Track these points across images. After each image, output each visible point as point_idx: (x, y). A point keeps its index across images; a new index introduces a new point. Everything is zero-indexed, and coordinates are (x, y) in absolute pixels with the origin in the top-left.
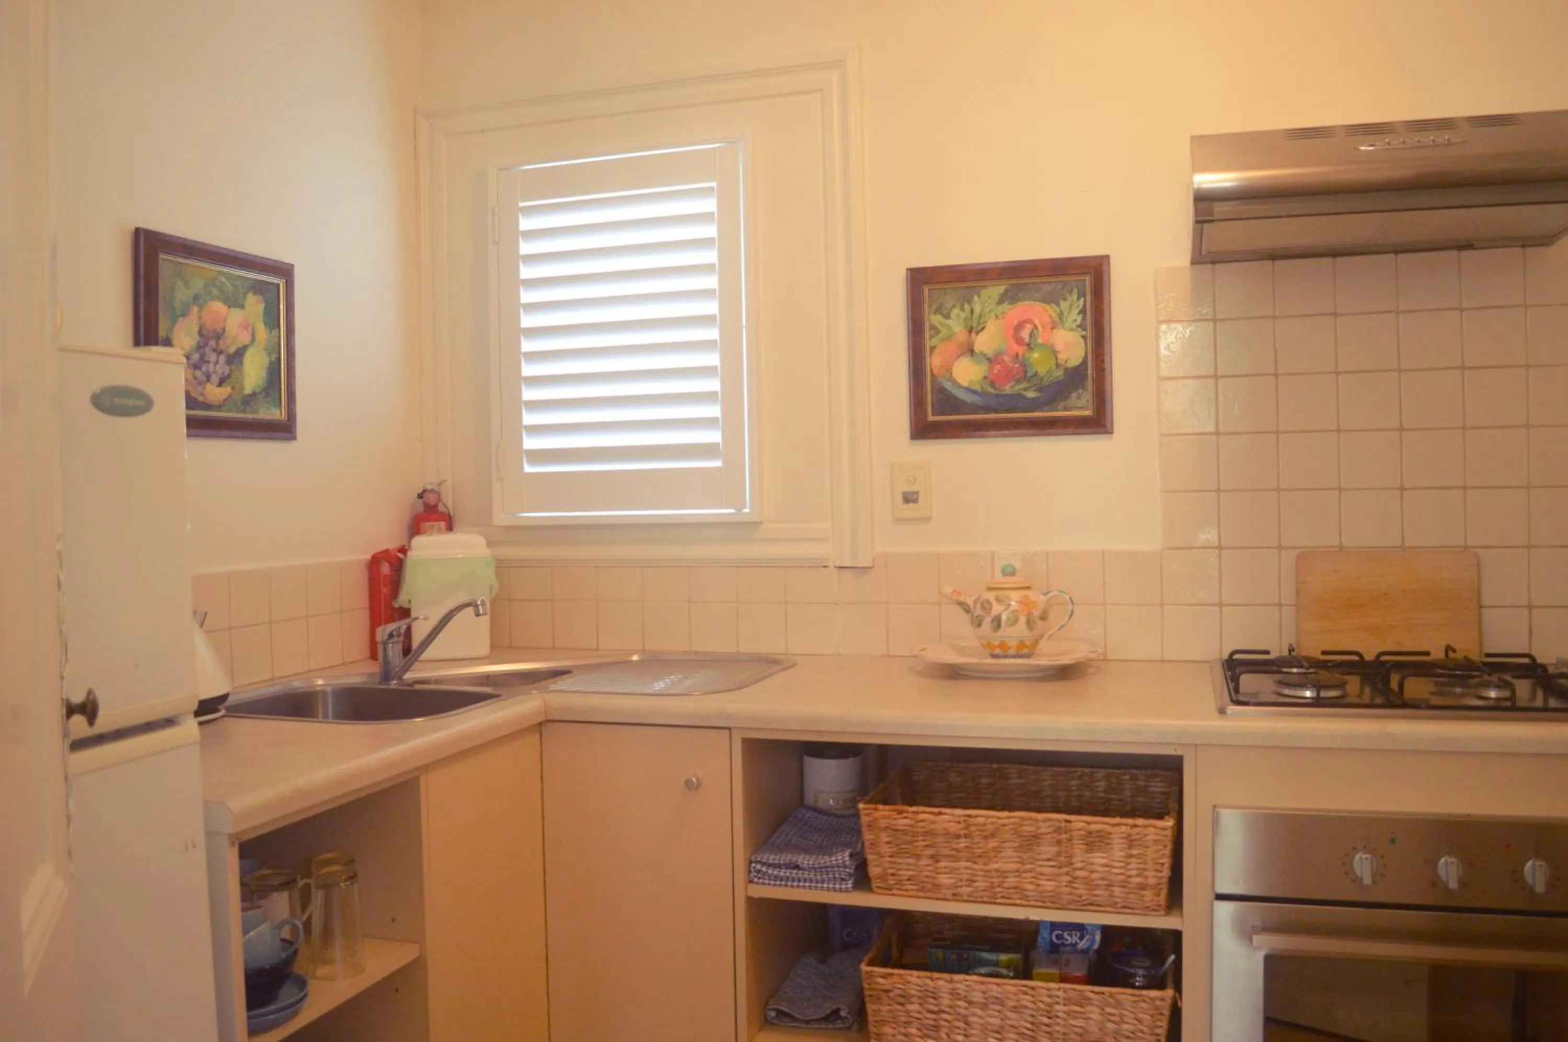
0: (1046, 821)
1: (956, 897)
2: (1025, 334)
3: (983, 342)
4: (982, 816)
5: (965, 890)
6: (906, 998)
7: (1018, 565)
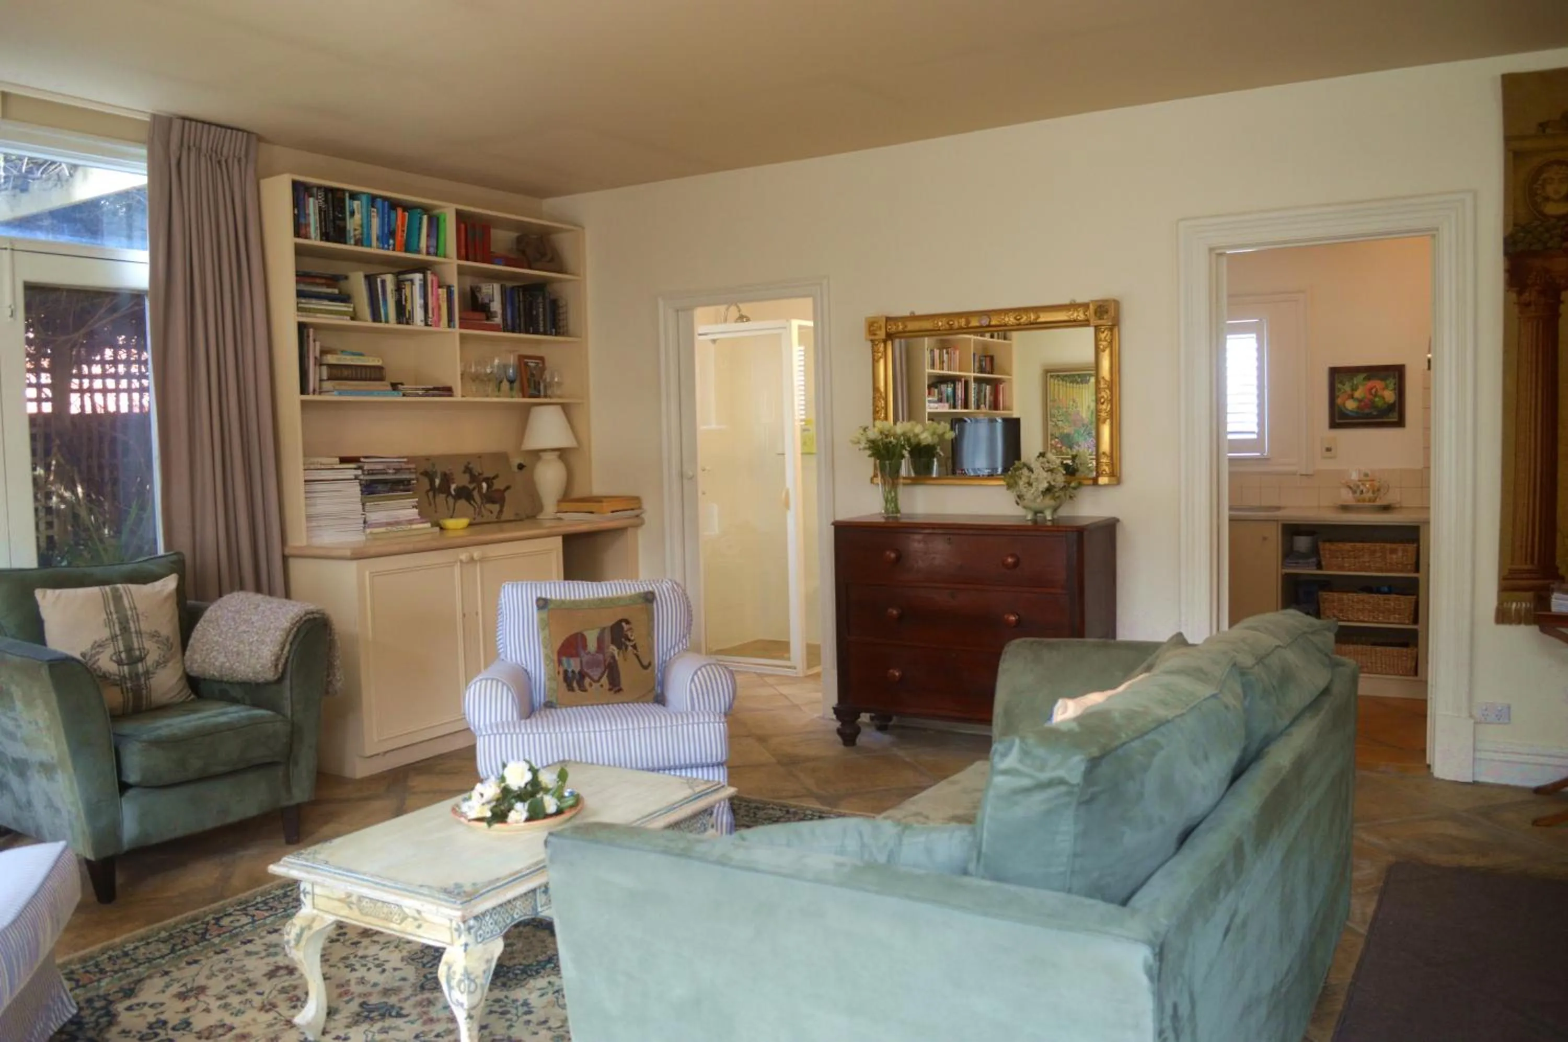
0: (1378, 546)
1: (1349, 570)
2: (1373, 391)
3: (1357, 394)
4: (1359, 545)
5: (1353, 567)
6: (1333, 601)
7: (1369, 473)
